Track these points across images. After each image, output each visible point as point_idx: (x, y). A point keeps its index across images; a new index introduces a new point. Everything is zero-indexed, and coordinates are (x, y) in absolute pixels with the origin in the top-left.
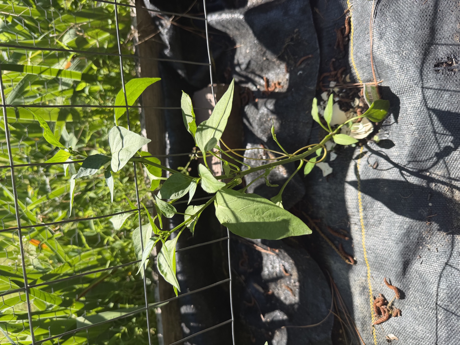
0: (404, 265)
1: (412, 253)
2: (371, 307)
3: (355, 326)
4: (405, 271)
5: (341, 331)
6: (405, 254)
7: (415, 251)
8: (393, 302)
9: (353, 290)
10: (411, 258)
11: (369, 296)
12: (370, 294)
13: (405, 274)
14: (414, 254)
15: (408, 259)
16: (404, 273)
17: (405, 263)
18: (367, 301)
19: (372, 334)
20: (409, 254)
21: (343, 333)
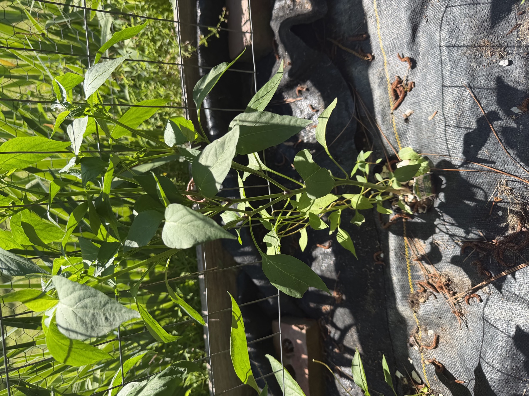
0: (413, 30)
1: (418, 16)
2: (389, 95)
3: (376, 122)
4: (414, 37)
5: (364, 140)
6: (413, 19)
7: (422, 12)
8: (407, 77)
9: (372, 85)
10: (418, 22)
11: (387, 85)
12: (388, 83)
13: (414, 41)
14: (421, 16)
15: (416, 23)
16: (414, 39)
17: (413, 28)
18: (385, 91)
19: (392, 123)
20: (416, 17)
21: (366, 141)
